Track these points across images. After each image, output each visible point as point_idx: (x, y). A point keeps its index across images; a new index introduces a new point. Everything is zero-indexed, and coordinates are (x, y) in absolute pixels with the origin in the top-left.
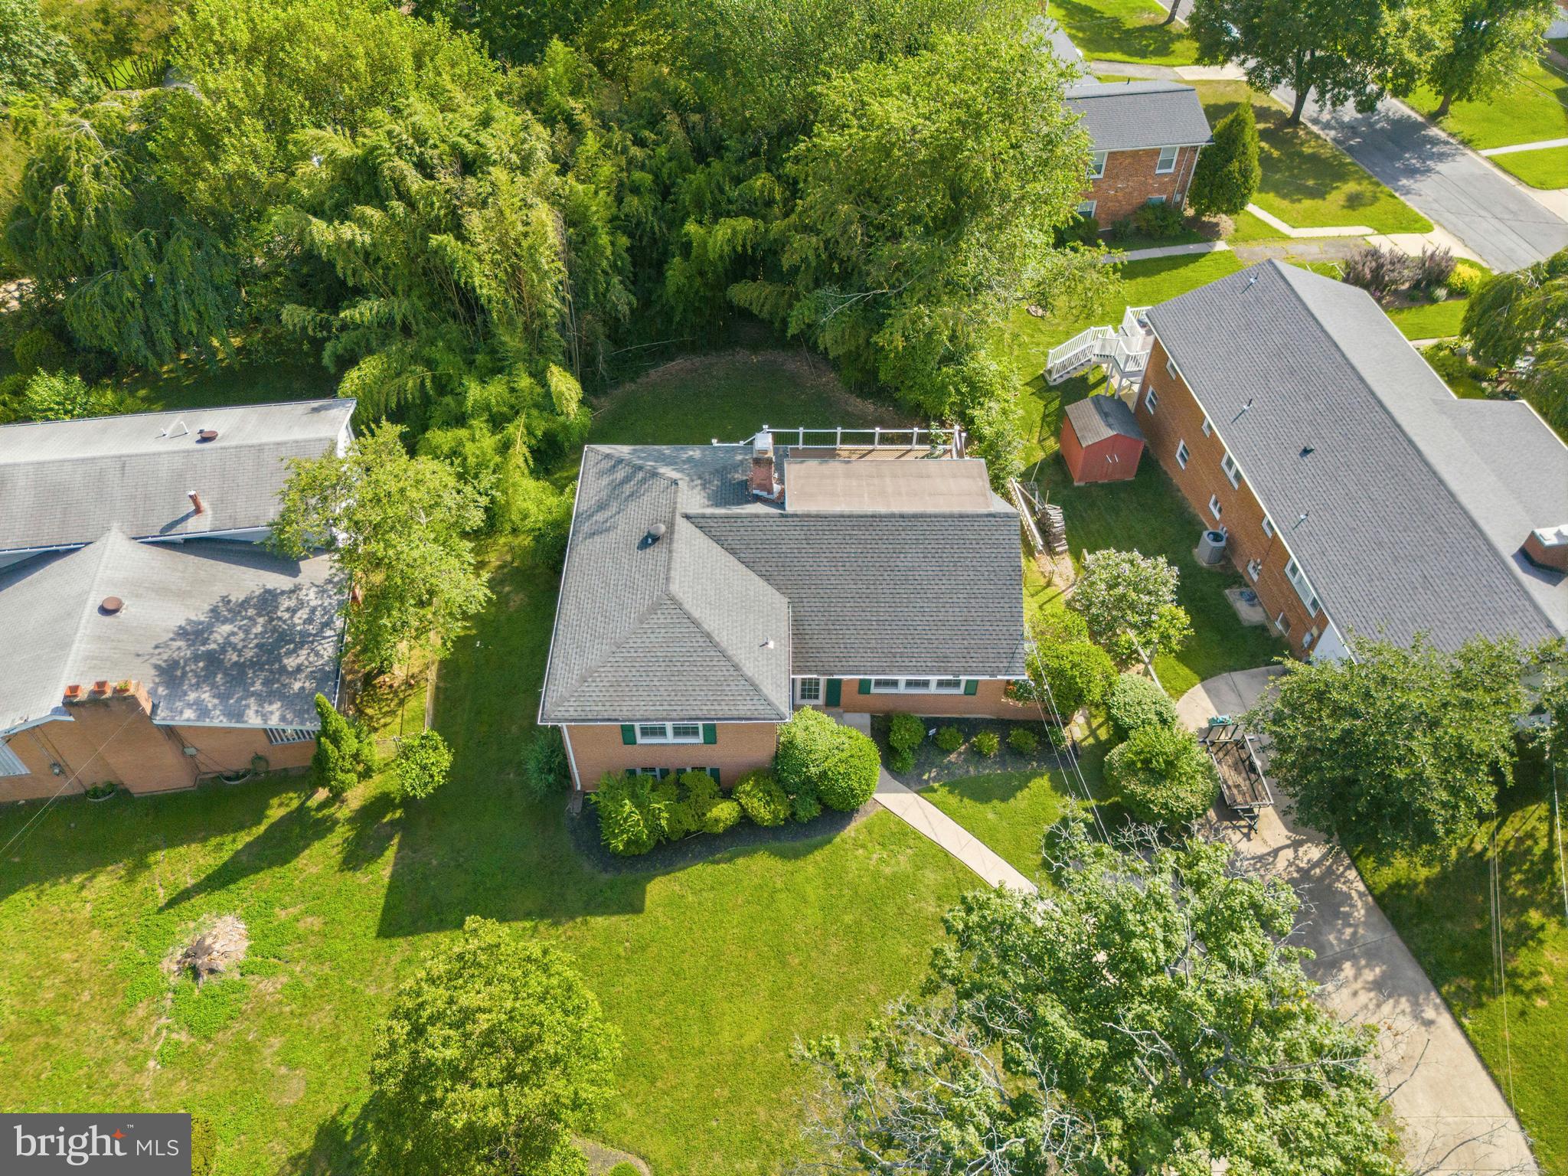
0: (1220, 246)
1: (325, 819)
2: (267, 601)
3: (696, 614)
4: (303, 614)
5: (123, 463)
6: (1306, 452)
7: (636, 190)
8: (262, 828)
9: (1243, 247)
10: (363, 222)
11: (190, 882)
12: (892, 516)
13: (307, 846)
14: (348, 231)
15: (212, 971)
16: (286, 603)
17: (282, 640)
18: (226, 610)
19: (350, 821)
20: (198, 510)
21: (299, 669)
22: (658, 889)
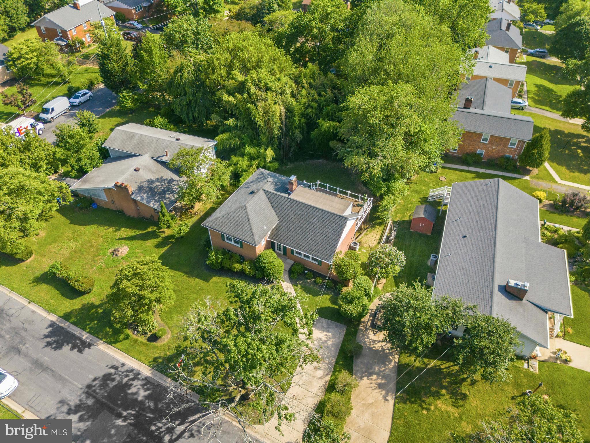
0: (527, 178)
1: (158, 235)
2: (171, 181)
3: (249, 212)
4: (177, 187)
5: (158, 139)
6: (465, 237)
7: (312, 107)
8: (144, 232)
10: (235, 97)
11: (125, 236)
12: (315, 207)
13: (151, 239)
14: (231, 99)
15: (116, 255)
16: (174, 183)
17: (169, 190)
18: (161, 180)
19: (163, 238)
20: (166, 155)
21: (168, 198)
22: (215, 279)
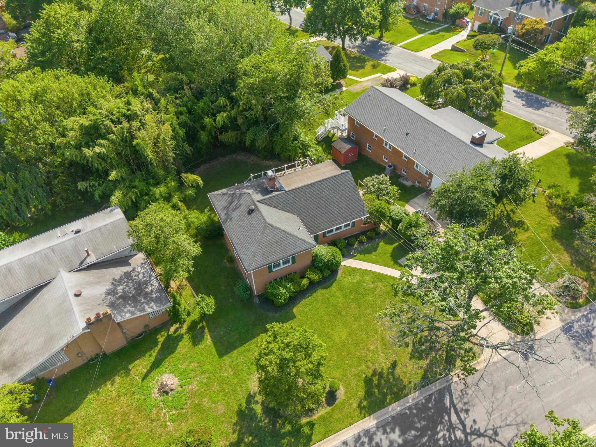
0: (344, 89)
1: (178, 336)
3: (278, 226)
4: (141, 276)
6: (407, 134)
8: (159, 346)
9: (350, 87)
11: (145, 371)
12: (316, 182)
13: (178, 345)
14: (97, 149)
15: (172, 390)
16: (134, 274)
17: (141, 284)
18: (116, 283)
19: (187, 332)
20: (88, 255)
21: (152, 291)
22: (296, 310)
